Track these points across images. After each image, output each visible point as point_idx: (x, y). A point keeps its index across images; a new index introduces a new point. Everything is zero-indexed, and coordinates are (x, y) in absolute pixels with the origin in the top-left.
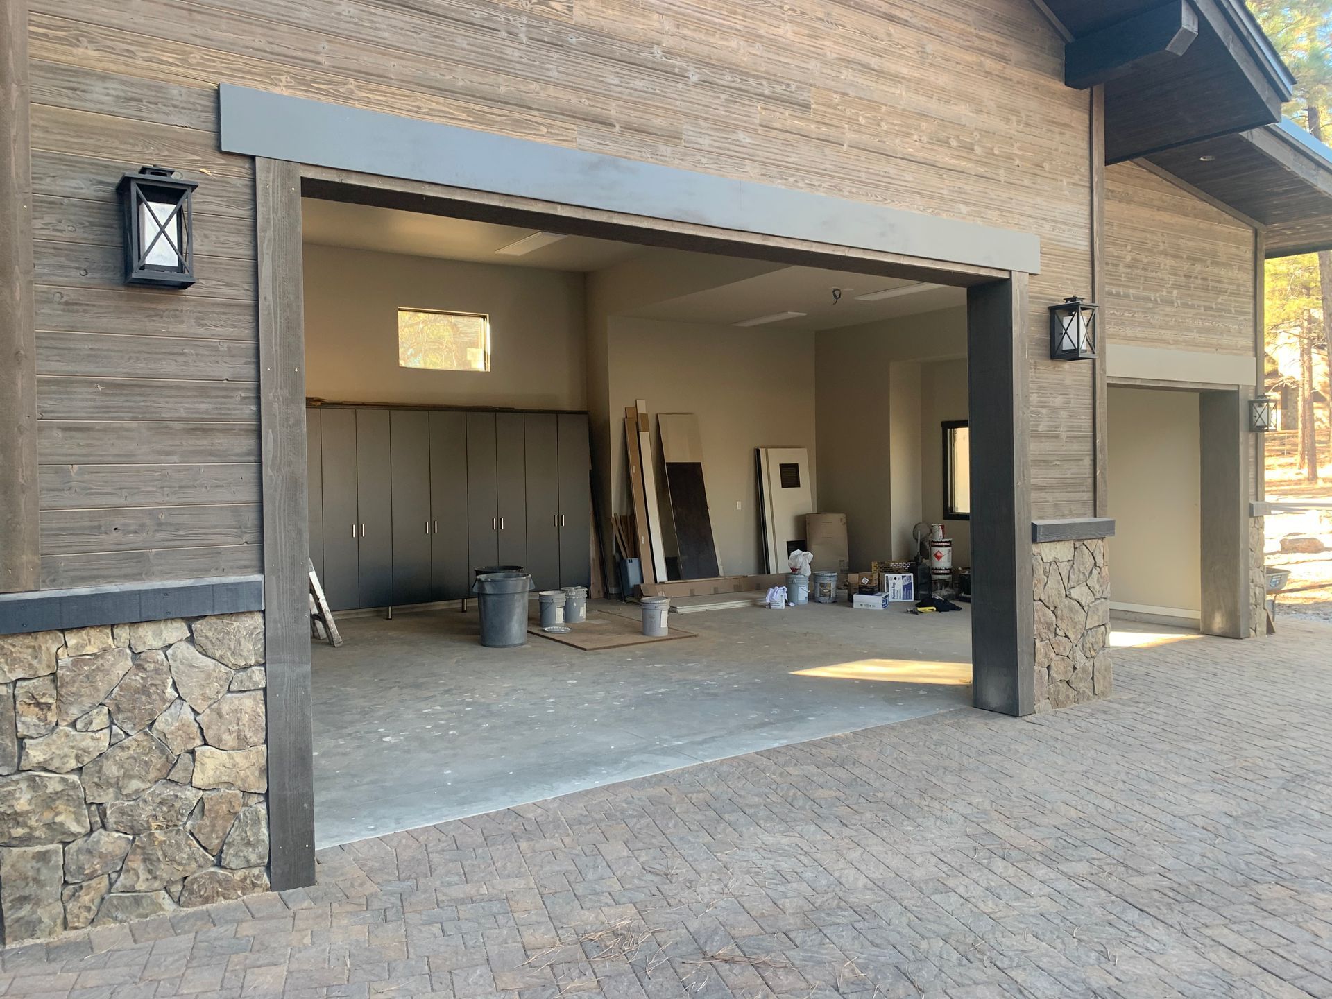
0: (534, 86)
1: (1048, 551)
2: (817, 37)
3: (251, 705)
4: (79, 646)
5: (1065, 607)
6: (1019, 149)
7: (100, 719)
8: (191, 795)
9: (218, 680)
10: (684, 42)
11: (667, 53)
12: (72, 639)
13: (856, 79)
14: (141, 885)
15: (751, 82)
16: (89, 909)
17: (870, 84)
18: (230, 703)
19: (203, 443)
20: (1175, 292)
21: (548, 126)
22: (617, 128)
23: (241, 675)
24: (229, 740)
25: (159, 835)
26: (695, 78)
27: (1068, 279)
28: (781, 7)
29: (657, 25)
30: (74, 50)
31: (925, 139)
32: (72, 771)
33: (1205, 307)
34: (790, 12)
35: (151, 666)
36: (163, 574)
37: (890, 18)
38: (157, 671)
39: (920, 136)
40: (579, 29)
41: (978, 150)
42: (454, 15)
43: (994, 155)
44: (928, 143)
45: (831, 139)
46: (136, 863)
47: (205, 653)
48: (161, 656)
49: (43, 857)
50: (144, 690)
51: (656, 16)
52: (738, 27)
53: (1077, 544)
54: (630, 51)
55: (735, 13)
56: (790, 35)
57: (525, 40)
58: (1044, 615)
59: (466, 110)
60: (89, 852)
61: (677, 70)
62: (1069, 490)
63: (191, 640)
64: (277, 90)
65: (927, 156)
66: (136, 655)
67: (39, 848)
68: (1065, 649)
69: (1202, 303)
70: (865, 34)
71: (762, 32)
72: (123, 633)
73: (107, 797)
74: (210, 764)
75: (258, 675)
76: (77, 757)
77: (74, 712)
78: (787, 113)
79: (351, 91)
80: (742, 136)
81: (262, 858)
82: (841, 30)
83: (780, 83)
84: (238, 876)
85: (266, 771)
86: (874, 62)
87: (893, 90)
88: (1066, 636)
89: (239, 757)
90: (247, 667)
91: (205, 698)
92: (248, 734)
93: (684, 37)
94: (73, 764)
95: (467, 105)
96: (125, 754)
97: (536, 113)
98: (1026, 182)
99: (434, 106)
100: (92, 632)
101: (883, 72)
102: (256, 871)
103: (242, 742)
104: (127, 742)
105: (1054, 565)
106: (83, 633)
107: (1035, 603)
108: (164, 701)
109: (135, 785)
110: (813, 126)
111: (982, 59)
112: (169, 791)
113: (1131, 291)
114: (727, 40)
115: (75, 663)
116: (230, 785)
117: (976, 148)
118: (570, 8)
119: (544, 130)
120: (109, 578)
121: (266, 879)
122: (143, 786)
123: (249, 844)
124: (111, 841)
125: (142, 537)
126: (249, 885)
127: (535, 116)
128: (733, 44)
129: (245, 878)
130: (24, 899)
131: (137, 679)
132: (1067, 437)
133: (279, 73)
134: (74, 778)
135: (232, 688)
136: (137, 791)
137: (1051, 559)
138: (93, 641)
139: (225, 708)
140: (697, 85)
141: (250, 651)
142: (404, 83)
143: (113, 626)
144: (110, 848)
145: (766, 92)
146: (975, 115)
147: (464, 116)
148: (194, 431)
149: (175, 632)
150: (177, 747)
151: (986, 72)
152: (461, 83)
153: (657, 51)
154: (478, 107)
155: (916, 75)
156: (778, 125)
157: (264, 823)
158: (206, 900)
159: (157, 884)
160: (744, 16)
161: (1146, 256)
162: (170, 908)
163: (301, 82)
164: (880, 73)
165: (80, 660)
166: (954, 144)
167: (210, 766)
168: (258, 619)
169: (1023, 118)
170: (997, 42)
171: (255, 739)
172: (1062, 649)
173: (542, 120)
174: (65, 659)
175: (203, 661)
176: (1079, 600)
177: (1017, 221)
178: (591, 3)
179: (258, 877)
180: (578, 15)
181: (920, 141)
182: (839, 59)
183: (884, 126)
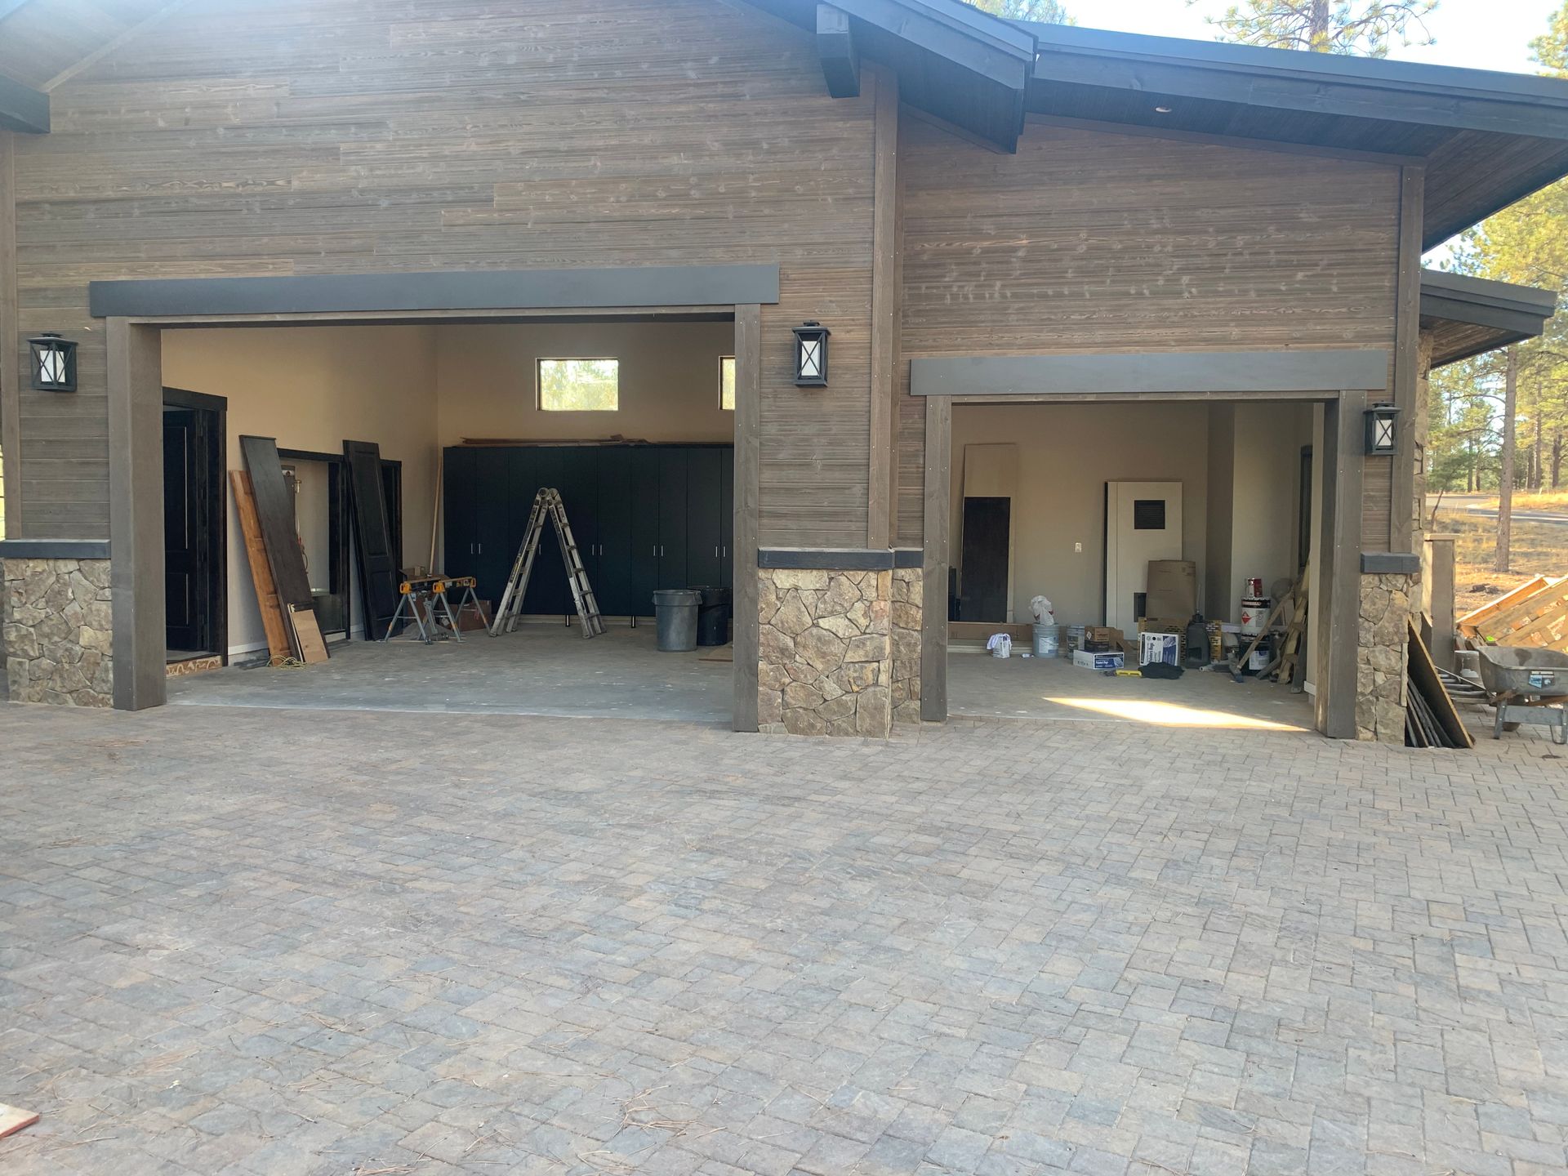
0: (265, 240)
1: (783, 578)
2: (499, 142)
3: (105, 608)
4: (34, 567)
5: (813, 636)
6: (755, 180)
7: (42, 604)
8: (79, 649)
9: (91, 592)
10: (375, 180)
11: (362, 192)
12: (31, 564)
13: (543, 165)
14: (57, 688)
15: (435, 194)
16: (38, 694)
17: (558, 165)
18: (96, 605)
20: (1185, 279)
21: (273, 264)
22: (323, 254)
23: (101, 592)
24: (95, 624)
25: (67, 666)
26: (384, 203)
27: (831, 301)
28: (465, 128)
29: (354, 174)
30: (34, 279)
31: (623, 199)
32: (31, 626)
33: (1257, 290)
34: (473, 129)
35: (61, 581)
36: (67, 536)
37: (584, 102)
38: (65, 584)
39: (618, 197)
40: (296, 193)
41: (695, 193)
42: (215, 209)
43: (719, 194)
44: (628, 201)
45: (515, 221)
46: (56, 677)
47: (86, 578)
48: (67, 577)
49: (20, 663)
50: (59, 593)
51: (353, 168)
52: (424, 155)
53: (832, 574)
54: (333, 198)
55: (421, 145)
56: (474, 148)
57: (259, 211)
58: (777, 639)
59: (221, 266)
60: (38, 666)
61: (370, 202)
62: (826, 519)
63: (79, 570)
64: (119, 278)
65: (628, 213)
66: (57, 574)
67: (20, 660)
68: (806, 676)
69: (1251, 286)
70: (553, 124)
71: (446, 153)
72: (51, 563)
73: (45, 642)
74: (86, 635)
75: (108, 592)
76: (33, 620)
77: (33, 598)
78: (469, 210)
80: (425, 237)
81: (111, 690)
82: (526, 129)
83: (462, 188)
84: (101, 696)
85: (111, 645)
86: (563, 145)
87: (586, 164)
88: (808, 664)
89: (99, 634)
90: (104, 588)
91: (85, 601)
92: (104, 623)
93: (378, 176)
94: (31, 623)
96: (50, 623)
97: (266, 257)
98: (767, 211)
99: (202, 267)
100: (39, 561)
101: (574, 151)
102: (108, 696)
103: (101, 628)
104: (52, 617)
105: (792, 592)
106: (36, 561)
107: (761, 626)
108: (67, 599)
109: (56, 639)
110: (495, 215)
111: (702, 105)
112: (69, 645)
113: (1086, 287)
114: (413, 168)
115: (32, 575)
116: (96, 648)
117: (693, 192)
118: (289, 182)
119: (271, 266)
120: (47, 536)
121: (112, 701)
122: (59, 640)
123: (103, 681)
124: (46, 663)
125: (60, 517)
126: (104, 703)
127: (266, 260)
128: (419, 169)
129: (103, 698)
130: (15, 682)
131: (57, 587)
133: (121, 267)
134: (32, 630)
135: (98, 598)
136: (57, 642)
137: (788, 586)
138: (40, 566)
139: (94, 608)
140: (387, 208)
141: (105, 580)
142: (185, 258)
143: (48, 559)
144: (46, 667)
145: (450, 198)
146: (690, 162)
147: (220, 270)
148: (82, 463)
149: (72, 565)
150: (72, 624)
151: (709, 116)
152: (218, 250)
153: (355, 193)
154: (228, 262)
155: (613, 143)
156: (461, 222)
157: (111, 672)
158: (86, 705)
159: (65, 690)
160: (428, 145)
161: (1120, 241)
162: (72, 704)
163: (132, 271)
164: (571, 152)
165: (34, 574)
166: (661, 194)
167: (87, 635)
168: (108, 564)
169: (765, 146)
170: (724, 83)
171: (107, 627)
172: (802, 676)
173: (270, 261)
174: (29, 573)
175: (85, 582)
176: (834, 630)
177: (750, 253)
178: (305, 174)
179: (109, 700)
180: (296, 184)
181: (618, 202)
182: (522, 153)
183: (574, 198)
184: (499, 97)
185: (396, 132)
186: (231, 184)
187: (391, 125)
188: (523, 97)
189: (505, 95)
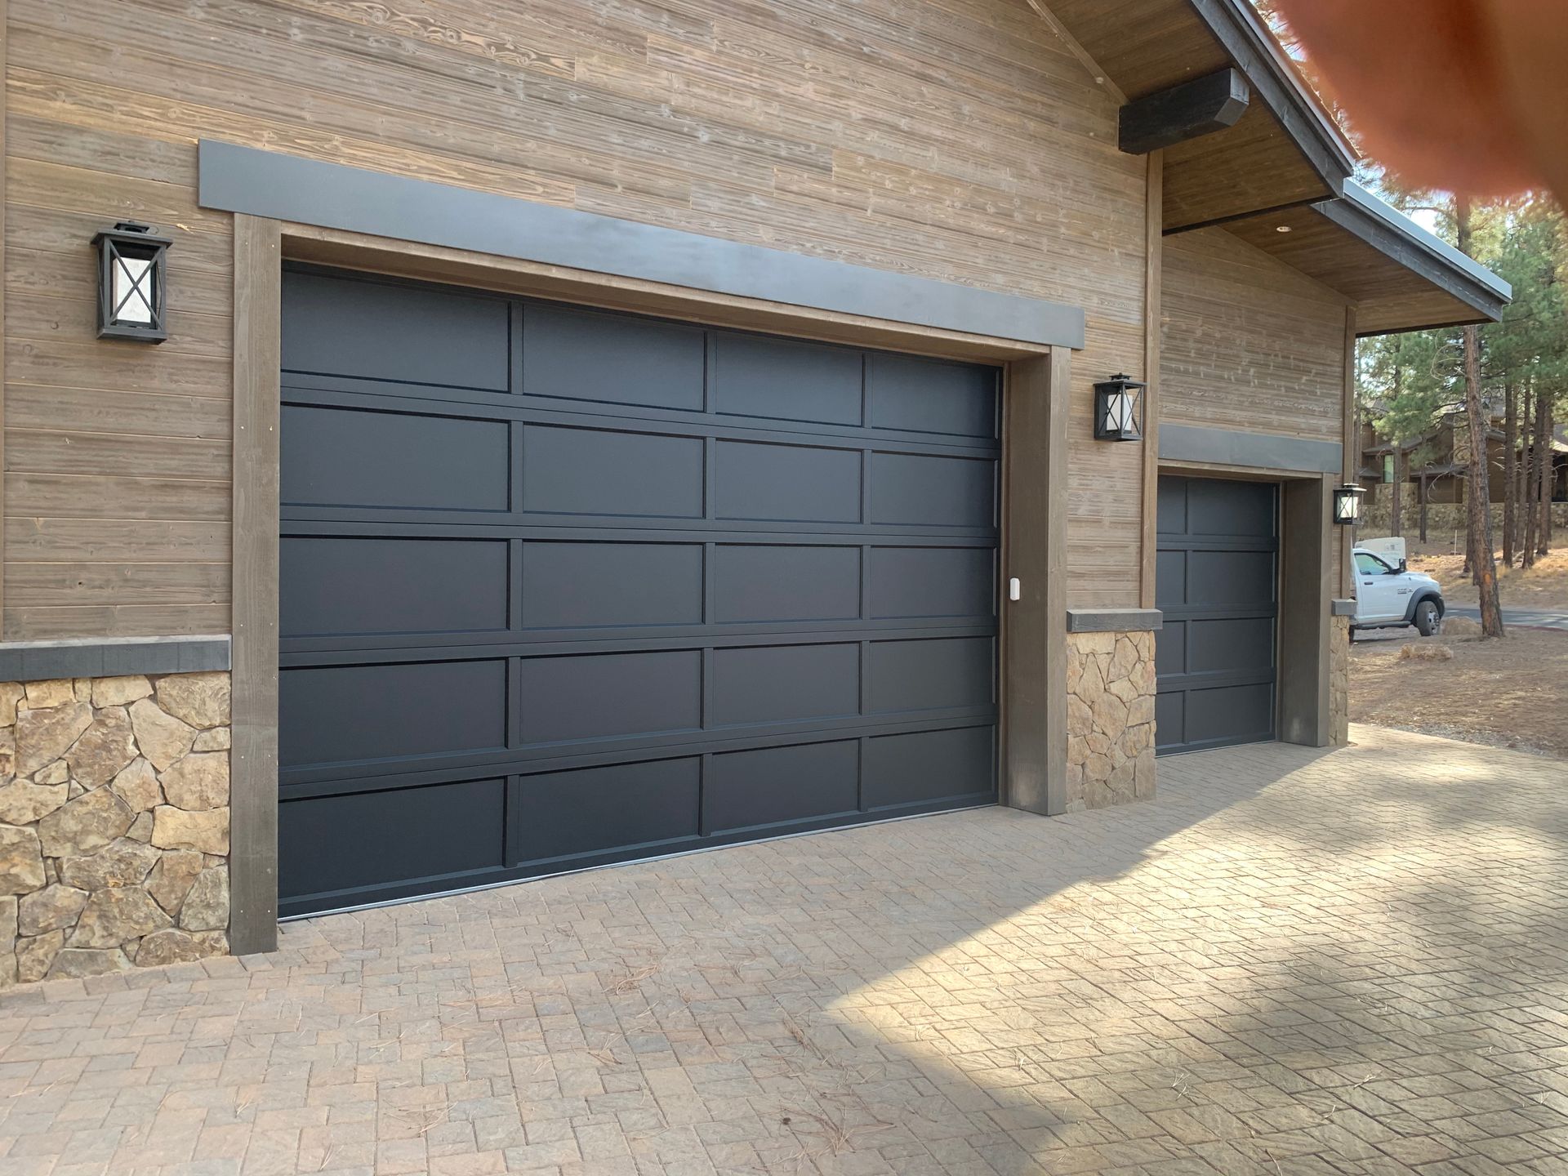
0: (531, 145)
1: (1083, 642)
2: (841, 97)
3: (216, 766)
4: (38, 700)
5: (1104, 702)
6: (1065, 216)
7: (58, 772)
8: (150, 854)
9: (181, 739)
10: (693, 100)
11: (675, 111)
12: (33, 692)
13: (882, 141)
14: (96, 942)
15: (767, 142)
16: (42, 963)
17: (898, 146)
18: (192, 763)
19: (172, 499)
20: (1252, 371)
21: (544, 185)
22: (620, 189)
23: (205, 735)
24: (190, 799)
25: (117, 893)
26: (704, 137)
27: (1117, 355)
28: (803, 66)
29: (666, 83)
30: (51, 104)
31: (958, 204)
32: (29, 824)
33: (1286, 387)
34: (812, 71)
35: (111, 722)
36: (127, 631)
37: (923, 78)
38: (119, 727)
39: (953, 202)
40: (583, 86)
41: (1018, 217)
42: (447, 71)
43: (1037, 222)
44: (962, 209)
45: (853, 203)
46: (91, 919)
47: (168, 712)
48: (123, 712)
50: (105, 746)
51: (664, 74)
52: (754, 86)
53: (1119, 636)
54: (635, 109)
55: (751, 71)
56: (811, 95)
57: (522, 97)
58: (1079, 709)
59: (457, 168)
60: (45, 905)
61: (686, 130)
62: (1111, 578)
63: (153, 698)
64: (258, 146)
65: (961, 223)
66: (96, 710)
68: (1102, 746)
69: (1283, 383)
70: (895, 94)
71: (781, 91)
72: (84, 687)
73: (64, 851)
74: (171, 823)
75: (223, 737)
76: (35, 810)
77: (33, 764)
78: (806, 175)
79: (336, 147)
80: (754, 199)
81: (222, 921)
82: (868, 90)
83: (798, 144)
84: (197, 938)
85: (228, 833)
86: (904, 123)
87: (924, 153)
88: (1103, 733)
89: (200, 818)
90: (210, 728)
91: (168, 757)
92: (211, 795)
93: (694, 96)
94: (30, 817)
95: (459, 163)
96: (83, 810)
97: (532, 172)
98: (1072, 251)
99: (423, 163)
100: (53, 685)
101: (913, 134)
102: (215, 934)
103: (205, 803)
104: (86, 797)
105: (1091, 657)
106: (44, 686)
107: (1069, 696)
108: (125, 758)
109: (93, 840)
110: (832, 190)
111: (1026, 121)
112: (128, 849)
113: (1202, 368)
114: (741, 99)
115: (35, 716)
116: (190, 845)
117: (1016, 214)
118: (572, 65)
119: (540, 189)
120: (73, 633)
121: (225, 943)
122: (101, 842)
123: (208, 906)
124: (66, 896)
125: (107, 592)
126: (205, 949)
127: (531, 175)
128: (748, 103)
129: (204, 941)
131: (97, 735)
132: (1111, 523)
133: (261, 127)
134: (30, 830)
135: (196, 748)
136: (95, 847)
137: (1088, 650)
138: (55, 695)
139: (188, 768)
140: (707, 145)
141: (215, 711)
142: (391, 140)
143: (74, 680)
144: (66, 903)
145: (783, 153)
146: (1015, 180)
147: (455, 174)
148: (164, 487)
149: (138, 689)
150: (137, 804)
151: (1030, 135)
152: (452, 141)
153: (665, 110)
154: (470, 165)
155: (950, 137)
156: (795, 188)
157: (225, 886)
158: (163, 961)
159: (113, 942)
160: (760, 73)
161: (1220, 331)
162: (125, 967)
163: (284, 137)
164: (910, 135)
165: (39, 713)
166: (992, 210)
167: (171, 825)
168: (224, 680)
169: (1071, 184)
170: (1043, 104)
171: (217, 801)
172: (1099, 746)
173: (538, 179)
174: (25, 712)
175: (166, 719)
176: (1120, 695)
177: (1060, 293)
178: (595, 60)
179: (217, 940)
180: (581, 72)
181: (953, 206)
182: (865, 120)
183: (913, 191)
184: (840, 39)
185: (721, 42)
186: (479, 40)
187: (715, 29)
188: (866, 49)
189: (847, 39)
